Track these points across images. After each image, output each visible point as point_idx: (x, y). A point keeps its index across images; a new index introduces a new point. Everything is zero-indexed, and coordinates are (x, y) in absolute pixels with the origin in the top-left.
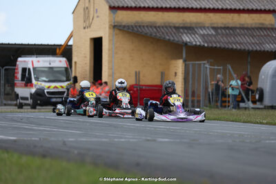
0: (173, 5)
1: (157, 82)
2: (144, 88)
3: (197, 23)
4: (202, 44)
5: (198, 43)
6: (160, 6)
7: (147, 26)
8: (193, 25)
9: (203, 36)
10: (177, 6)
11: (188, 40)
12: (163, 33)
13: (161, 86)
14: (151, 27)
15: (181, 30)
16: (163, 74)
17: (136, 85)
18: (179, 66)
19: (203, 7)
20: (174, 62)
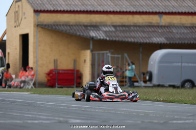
0: (83, 8)
1: (71, 67)
2: (61, 72)
3: (101, 23)
4: (105, 38)
5: (102, 38)
6: (72, 9)
7: (63, 25)
8: (98, 24)
9: (105, 32)
10: (85, 10)
11: (94, 35)
12: (75, 30)
13: (73, 70)
14: (66, 25)
15: (89, 28)
16: (75, 61)
17: (55, 69)
18: (87, 55)
19: (105, 10)
20: (83, 52)
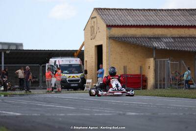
0: (147, 23)
1: (138, 72)
2: (129, 76)
3: (162, 35)
4: (166, 47)
5: (163, 48)
6: (138, 24)
7: (131, 37)
8: (160, 36)
9: (166, 43)
10: (149, 24)
11: (157, 46)
12: (141, 42)
13: (140, 75)
14: (133, 38)
15: (152, 39)
16: (141, 68)
17: (124, 74)
18: (151, 62)
19: (166, 25)
20: (148, 59)
